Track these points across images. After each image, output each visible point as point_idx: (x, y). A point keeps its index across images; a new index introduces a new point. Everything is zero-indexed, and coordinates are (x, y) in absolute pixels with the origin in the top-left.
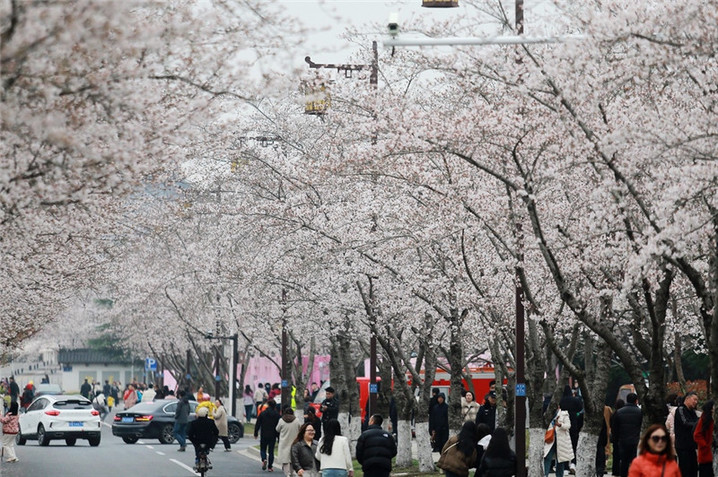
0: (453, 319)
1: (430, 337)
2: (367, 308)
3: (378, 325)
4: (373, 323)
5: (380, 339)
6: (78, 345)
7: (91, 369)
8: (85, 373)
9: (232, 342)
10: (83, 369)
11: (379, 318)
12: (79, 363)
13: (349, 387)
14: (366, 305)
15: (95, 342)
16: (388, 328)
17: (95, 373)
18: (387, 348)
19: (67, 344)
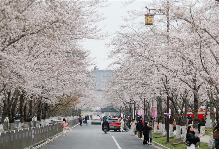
0: (195, 89)
1: (186, 96)
2: (165, 87)
3: (169, 93)
4: (167, 92)
5: (169, 97)
6: (105, 107)
7: (108, 113)
8: (107, 114)
9: (134, 104)
10: (106, 113)
11: (169, 90)
12: (105, 112)
13: (162, 115)
14: (165, 86)
15: (109, 107)
16: (172, 94)
17: (109, 114)
18: (172, 100)
19: (102, 107)
